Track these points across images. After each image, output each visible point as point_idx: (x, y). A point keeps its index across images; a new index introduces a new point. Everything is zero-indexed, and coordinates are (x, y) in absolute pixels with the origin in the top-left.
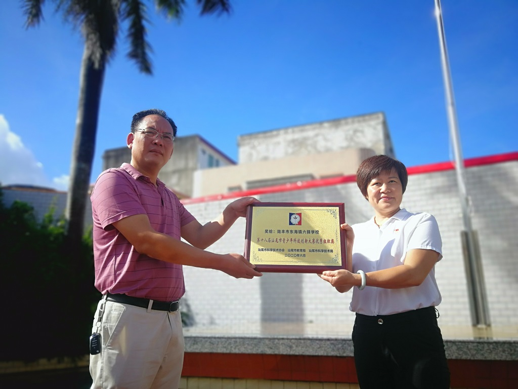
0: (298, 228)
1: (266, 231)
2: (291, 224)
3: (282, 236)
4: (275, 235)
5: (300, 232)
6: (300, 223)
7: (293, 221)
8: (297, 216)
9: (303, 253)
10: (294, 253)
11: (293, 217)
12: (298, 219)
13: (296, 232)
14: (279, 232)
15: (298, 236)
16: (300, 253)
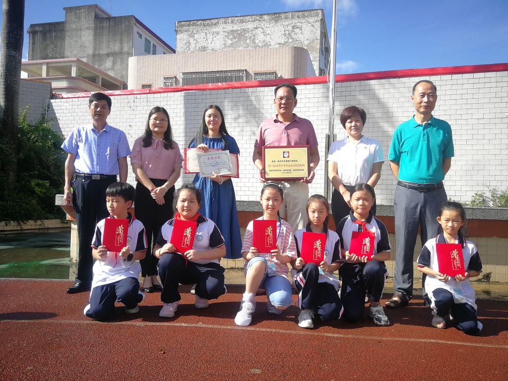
0: (288, 159)
1: (272, 161)
2: (284, 157)
3: (280, 163)
4: (277, 163)
5: (289, 161)
6: (288, 157)
7: (285, 156)
8: (287, 153)
9: (290, 171)
10: (286, 172)
11: (285, 153)
12: (287, 155)
13: (287, 161)
14: (278, 161)
15: (288, 163)
16: (288, 171)
